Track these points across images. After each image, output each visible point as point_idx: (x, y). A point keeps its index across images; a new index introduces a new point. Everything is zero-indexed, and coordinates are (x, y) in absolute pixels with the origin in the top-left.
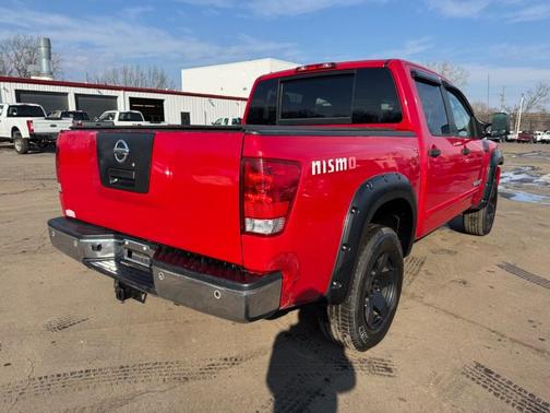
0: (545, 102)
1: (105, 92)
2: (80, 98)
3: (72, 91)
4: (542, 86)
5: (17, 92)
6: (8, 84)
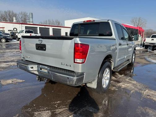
1: (46, 27)
3: (38, 27)
5: (26, 27)
6: (23, 25)
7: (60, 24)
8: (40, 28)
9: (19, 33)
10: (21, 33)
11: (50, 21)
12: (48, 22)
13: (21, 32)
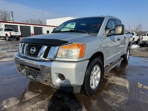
1: (27, 25)
4: (140, 25)
5: (5, 25)
6: (3, 23)
7: (42, 23)
8: (20, 26)
11: (32, 20)
12: (30, 21)
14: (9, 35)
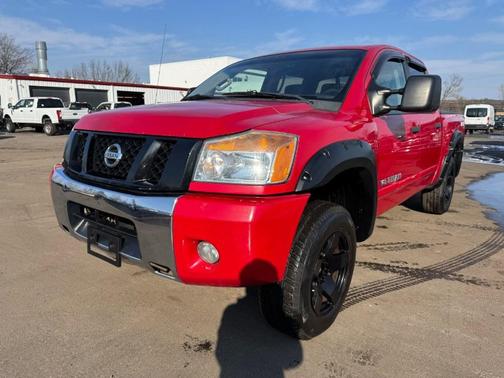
0: (459, 90)
1: (98, 87)
2: (78, 92)
3: (72, 87)
4: (456, 78)
5: (31, 88)
6: (23, 82)
9: (16, 107)
10: (24, 106)
13: (22, 103)
14: (55, 120)
